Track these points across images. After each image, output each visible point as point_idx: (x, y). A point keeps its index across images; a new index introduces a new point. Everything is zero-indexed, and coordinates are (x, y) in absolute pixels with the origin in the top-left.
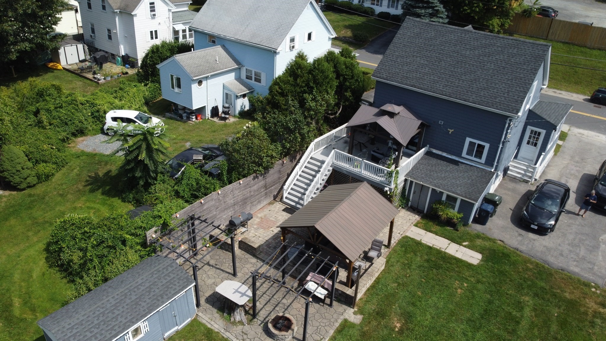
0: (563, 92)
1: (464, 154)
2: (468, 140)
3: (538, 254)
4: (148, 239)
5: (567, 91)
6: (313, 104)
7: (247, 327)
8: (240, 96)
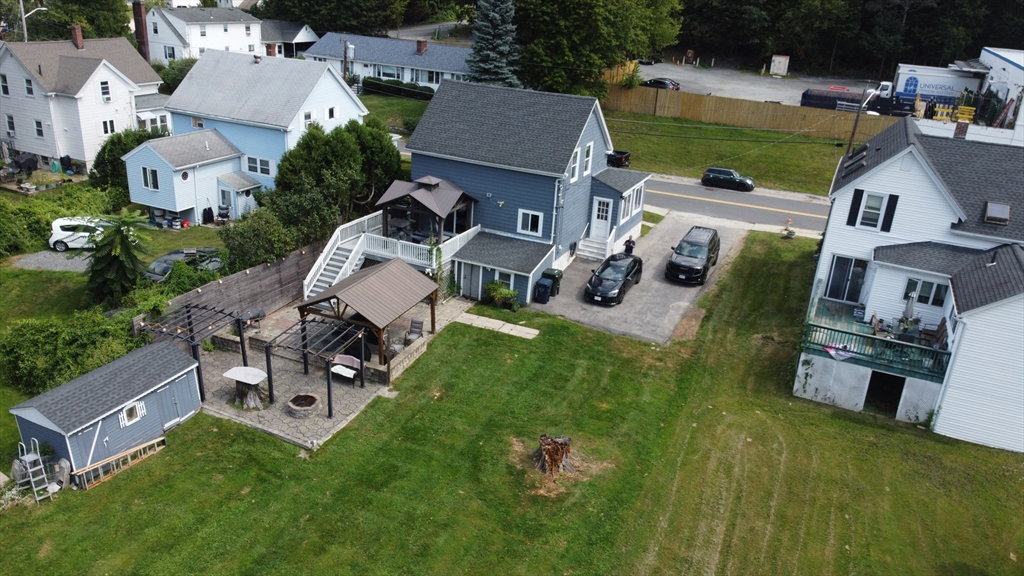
0: (673, 177)
1: (519, 229)
2: (521, 212)
3: (601, 324)
4: (136, 327)
5: (678, 175)
6: (333, 181)
7: (263, 412)
8: (243, 192)
